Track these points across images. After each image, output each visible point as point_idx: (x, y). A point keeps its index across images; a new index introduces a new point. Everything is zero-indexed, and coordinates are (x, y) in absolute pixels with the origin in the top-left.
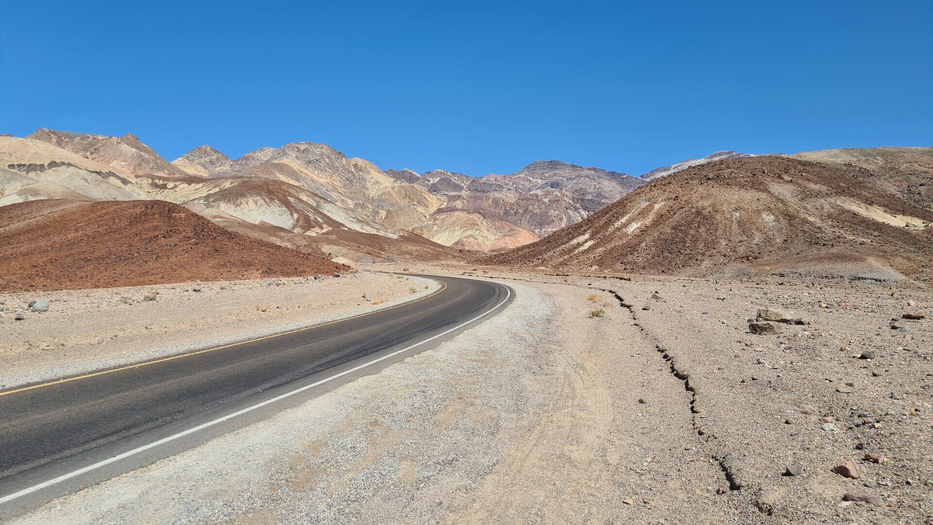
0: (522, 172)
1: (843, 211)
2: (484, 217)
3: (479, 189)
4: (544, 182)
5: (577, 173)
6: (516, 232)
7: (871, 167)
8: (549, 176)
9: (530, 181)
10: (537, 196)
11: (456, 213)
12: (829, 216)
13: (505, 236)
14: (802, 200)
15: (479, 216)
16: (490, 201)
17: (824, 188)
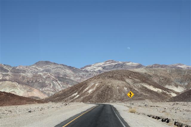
0: (33, 65)
1: (143, 87)
2: (19, 84)
3: (16, 71)
4: (43, 69)
5: (56, 66)
6: (32, 90)
7: (151, 74)
8: (45, 67)
9: (37, 69)
10: (41, 75)
11: (7, 82)
12: (140, 88)
13: (28, 91)
14: (134, 84)
15: (17, 83)
16: (21, 77)
17: (139, 80)
